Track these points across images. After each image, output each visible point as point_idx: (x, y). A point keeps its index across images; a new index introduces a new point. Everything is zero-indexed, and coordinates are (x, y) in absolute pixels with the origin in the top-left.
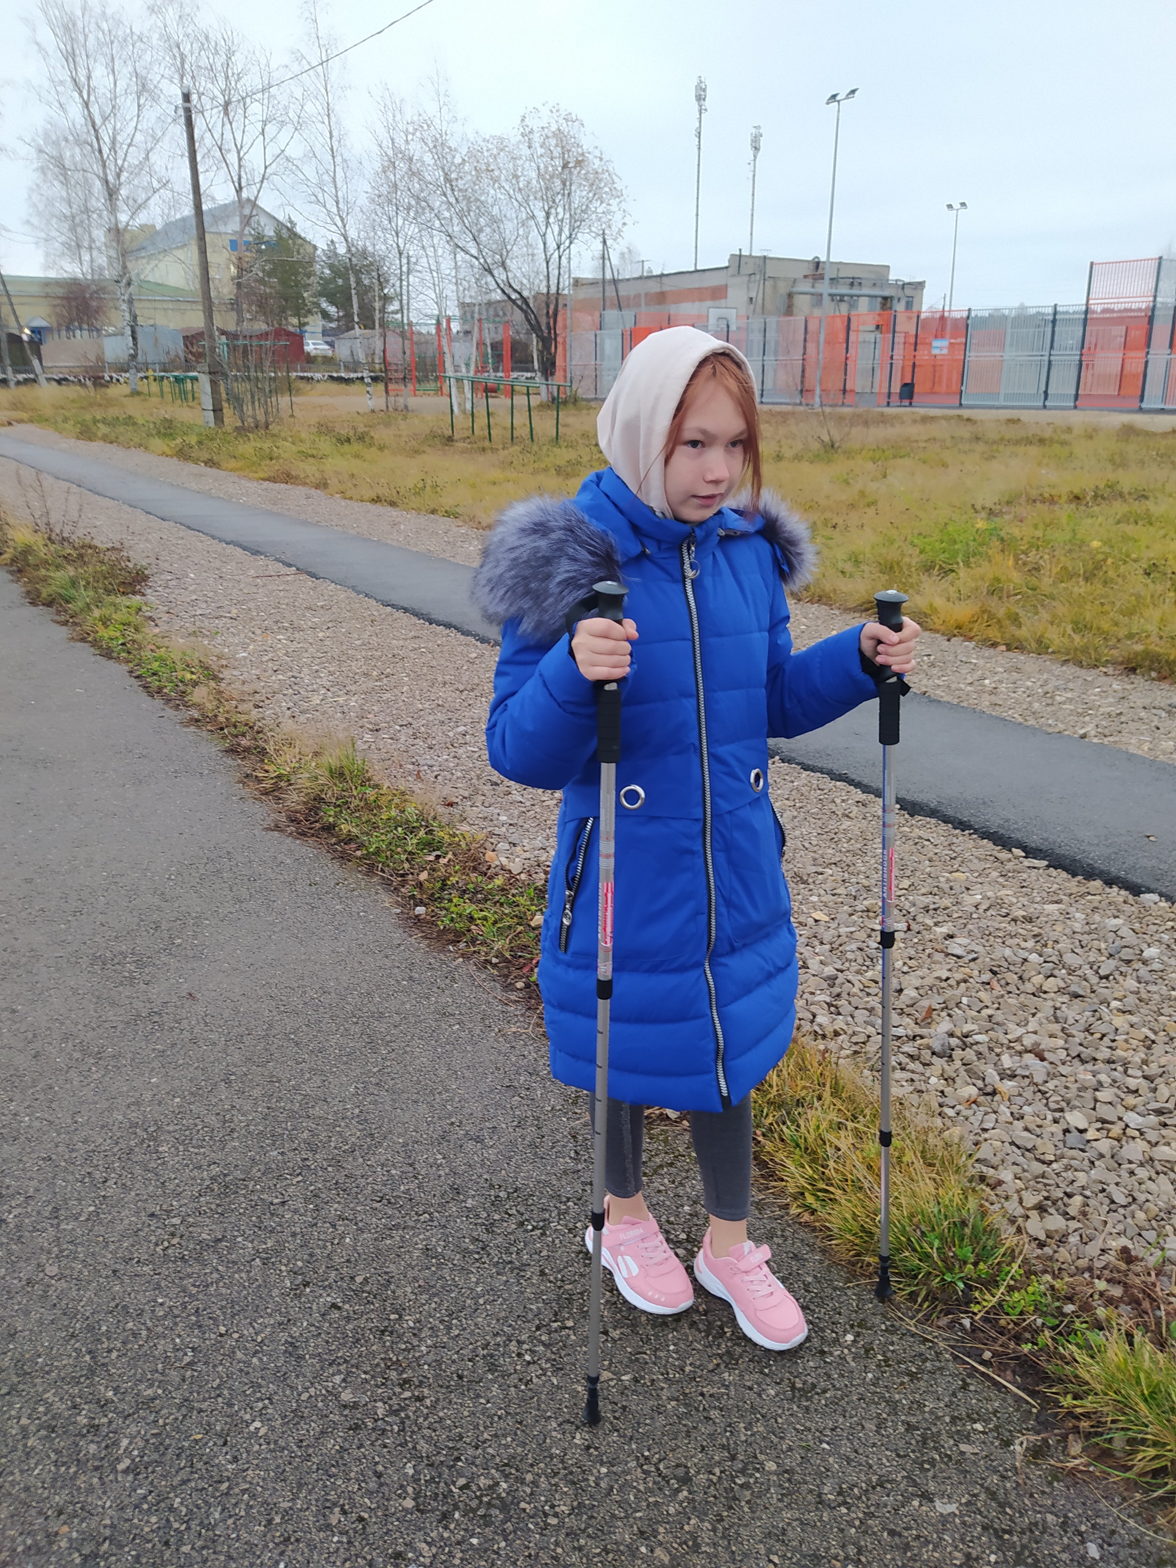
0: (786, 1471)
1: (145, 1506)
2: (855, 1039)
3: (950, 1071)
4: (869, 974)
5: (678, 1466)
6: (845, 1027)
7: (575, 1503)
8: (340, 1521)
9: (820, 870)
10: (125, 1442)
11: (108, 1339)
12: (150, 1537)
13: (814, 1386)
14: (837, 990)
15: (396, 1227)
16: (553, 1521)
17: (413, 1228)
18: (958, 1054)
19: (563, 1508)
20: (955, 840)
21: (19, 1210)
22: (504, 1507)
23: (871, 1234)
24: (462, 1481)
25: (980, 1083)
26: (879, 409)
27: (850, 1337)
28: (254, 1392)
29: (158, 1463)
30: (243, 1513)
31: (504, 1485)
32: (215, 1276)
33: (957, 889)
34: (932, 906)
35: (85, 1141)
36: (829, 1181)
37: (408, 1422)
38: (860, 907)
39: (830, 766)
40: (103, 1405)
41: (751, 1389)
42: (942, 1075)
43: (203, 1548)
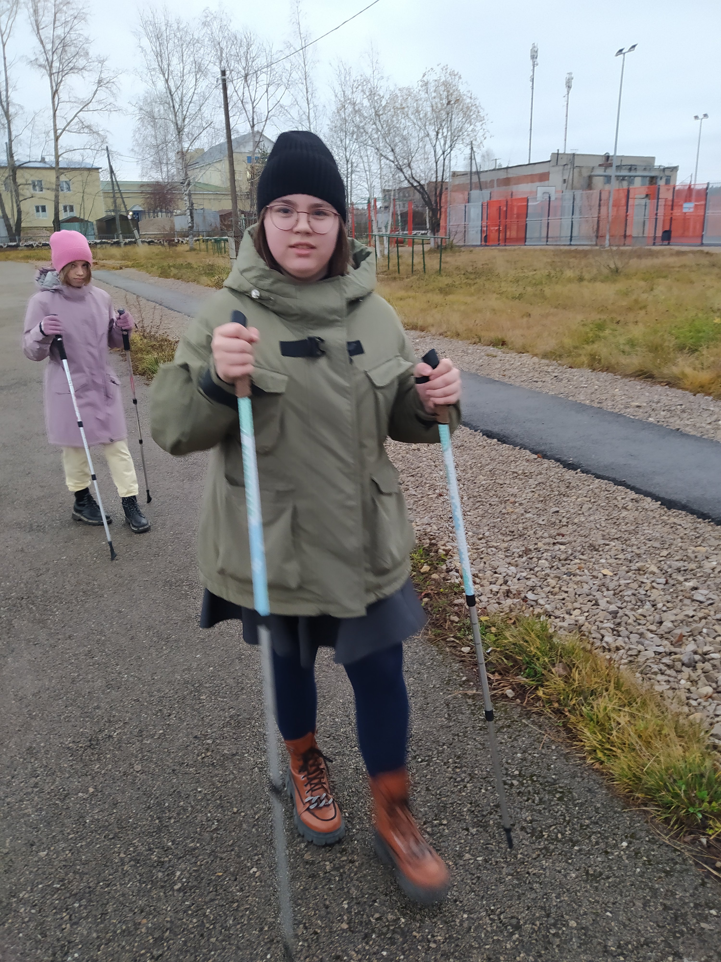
0: (583, 928)
1: (190, 912)
2: (630, 653)
3: (694, 676)
4: (640, 611)
5: (512, 917)
6: (624, 645)
7: (447, 936)
8: (303, 933)
9: (607, 542)
10: (178, 873)
11: (169, 811)
12: (193, 930)
13: (601, 874)
14: (618, 620)
15: (339, 754)
16: (433, 945)
17: (348, 755)
18: (700, 665)
19: (439, 938)
20: (698, 525)
21: (120, 731)
22: (403, 934)
23: (640, 779)
24: (377, 915)
25: (714, 685)
26: (649, 247)
27: (625, 844)
28: (253, 850)
29: (198, 888)
30: (246, 922)
31: (403, 920)
32: (232, 776)
33: (700, 558)
34: (683, 569)
35: (159, 691)
36: (613, 744)
37: (345, 876)
38: (633, 568)
39: (614, 476)
40: (167, 850)
41: (560, 872)
42: (689, 679)
43: (223, 940)
